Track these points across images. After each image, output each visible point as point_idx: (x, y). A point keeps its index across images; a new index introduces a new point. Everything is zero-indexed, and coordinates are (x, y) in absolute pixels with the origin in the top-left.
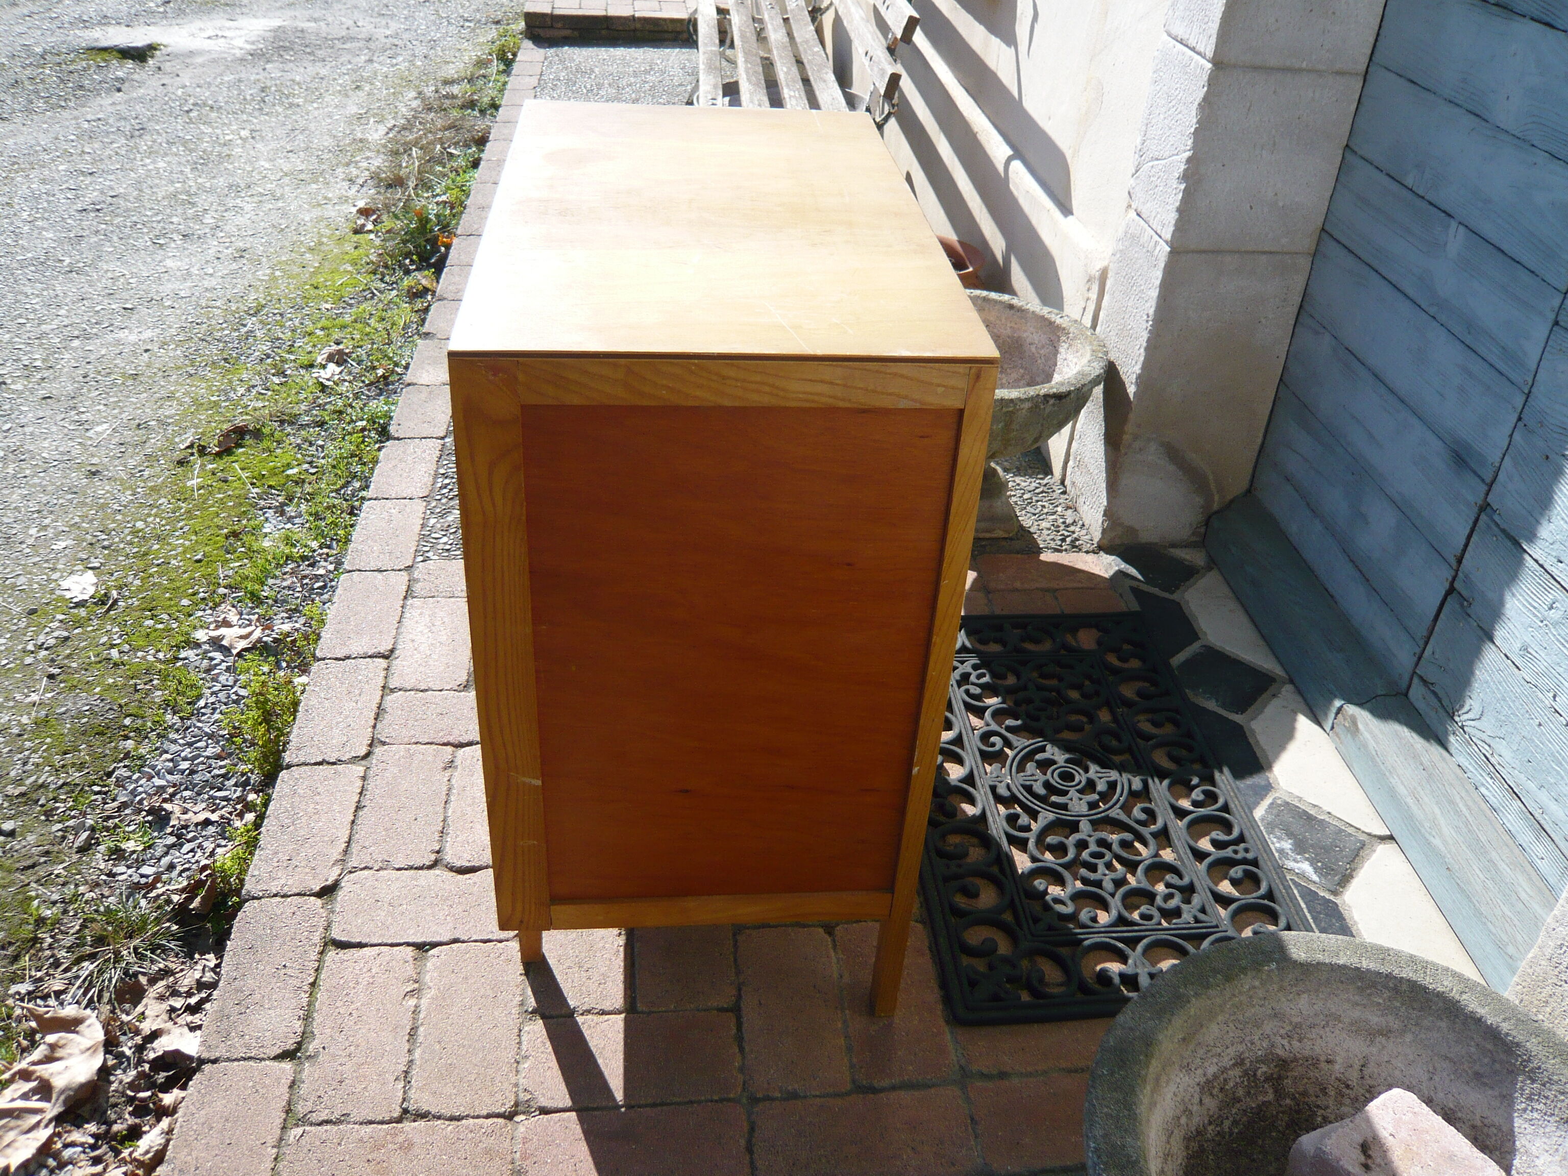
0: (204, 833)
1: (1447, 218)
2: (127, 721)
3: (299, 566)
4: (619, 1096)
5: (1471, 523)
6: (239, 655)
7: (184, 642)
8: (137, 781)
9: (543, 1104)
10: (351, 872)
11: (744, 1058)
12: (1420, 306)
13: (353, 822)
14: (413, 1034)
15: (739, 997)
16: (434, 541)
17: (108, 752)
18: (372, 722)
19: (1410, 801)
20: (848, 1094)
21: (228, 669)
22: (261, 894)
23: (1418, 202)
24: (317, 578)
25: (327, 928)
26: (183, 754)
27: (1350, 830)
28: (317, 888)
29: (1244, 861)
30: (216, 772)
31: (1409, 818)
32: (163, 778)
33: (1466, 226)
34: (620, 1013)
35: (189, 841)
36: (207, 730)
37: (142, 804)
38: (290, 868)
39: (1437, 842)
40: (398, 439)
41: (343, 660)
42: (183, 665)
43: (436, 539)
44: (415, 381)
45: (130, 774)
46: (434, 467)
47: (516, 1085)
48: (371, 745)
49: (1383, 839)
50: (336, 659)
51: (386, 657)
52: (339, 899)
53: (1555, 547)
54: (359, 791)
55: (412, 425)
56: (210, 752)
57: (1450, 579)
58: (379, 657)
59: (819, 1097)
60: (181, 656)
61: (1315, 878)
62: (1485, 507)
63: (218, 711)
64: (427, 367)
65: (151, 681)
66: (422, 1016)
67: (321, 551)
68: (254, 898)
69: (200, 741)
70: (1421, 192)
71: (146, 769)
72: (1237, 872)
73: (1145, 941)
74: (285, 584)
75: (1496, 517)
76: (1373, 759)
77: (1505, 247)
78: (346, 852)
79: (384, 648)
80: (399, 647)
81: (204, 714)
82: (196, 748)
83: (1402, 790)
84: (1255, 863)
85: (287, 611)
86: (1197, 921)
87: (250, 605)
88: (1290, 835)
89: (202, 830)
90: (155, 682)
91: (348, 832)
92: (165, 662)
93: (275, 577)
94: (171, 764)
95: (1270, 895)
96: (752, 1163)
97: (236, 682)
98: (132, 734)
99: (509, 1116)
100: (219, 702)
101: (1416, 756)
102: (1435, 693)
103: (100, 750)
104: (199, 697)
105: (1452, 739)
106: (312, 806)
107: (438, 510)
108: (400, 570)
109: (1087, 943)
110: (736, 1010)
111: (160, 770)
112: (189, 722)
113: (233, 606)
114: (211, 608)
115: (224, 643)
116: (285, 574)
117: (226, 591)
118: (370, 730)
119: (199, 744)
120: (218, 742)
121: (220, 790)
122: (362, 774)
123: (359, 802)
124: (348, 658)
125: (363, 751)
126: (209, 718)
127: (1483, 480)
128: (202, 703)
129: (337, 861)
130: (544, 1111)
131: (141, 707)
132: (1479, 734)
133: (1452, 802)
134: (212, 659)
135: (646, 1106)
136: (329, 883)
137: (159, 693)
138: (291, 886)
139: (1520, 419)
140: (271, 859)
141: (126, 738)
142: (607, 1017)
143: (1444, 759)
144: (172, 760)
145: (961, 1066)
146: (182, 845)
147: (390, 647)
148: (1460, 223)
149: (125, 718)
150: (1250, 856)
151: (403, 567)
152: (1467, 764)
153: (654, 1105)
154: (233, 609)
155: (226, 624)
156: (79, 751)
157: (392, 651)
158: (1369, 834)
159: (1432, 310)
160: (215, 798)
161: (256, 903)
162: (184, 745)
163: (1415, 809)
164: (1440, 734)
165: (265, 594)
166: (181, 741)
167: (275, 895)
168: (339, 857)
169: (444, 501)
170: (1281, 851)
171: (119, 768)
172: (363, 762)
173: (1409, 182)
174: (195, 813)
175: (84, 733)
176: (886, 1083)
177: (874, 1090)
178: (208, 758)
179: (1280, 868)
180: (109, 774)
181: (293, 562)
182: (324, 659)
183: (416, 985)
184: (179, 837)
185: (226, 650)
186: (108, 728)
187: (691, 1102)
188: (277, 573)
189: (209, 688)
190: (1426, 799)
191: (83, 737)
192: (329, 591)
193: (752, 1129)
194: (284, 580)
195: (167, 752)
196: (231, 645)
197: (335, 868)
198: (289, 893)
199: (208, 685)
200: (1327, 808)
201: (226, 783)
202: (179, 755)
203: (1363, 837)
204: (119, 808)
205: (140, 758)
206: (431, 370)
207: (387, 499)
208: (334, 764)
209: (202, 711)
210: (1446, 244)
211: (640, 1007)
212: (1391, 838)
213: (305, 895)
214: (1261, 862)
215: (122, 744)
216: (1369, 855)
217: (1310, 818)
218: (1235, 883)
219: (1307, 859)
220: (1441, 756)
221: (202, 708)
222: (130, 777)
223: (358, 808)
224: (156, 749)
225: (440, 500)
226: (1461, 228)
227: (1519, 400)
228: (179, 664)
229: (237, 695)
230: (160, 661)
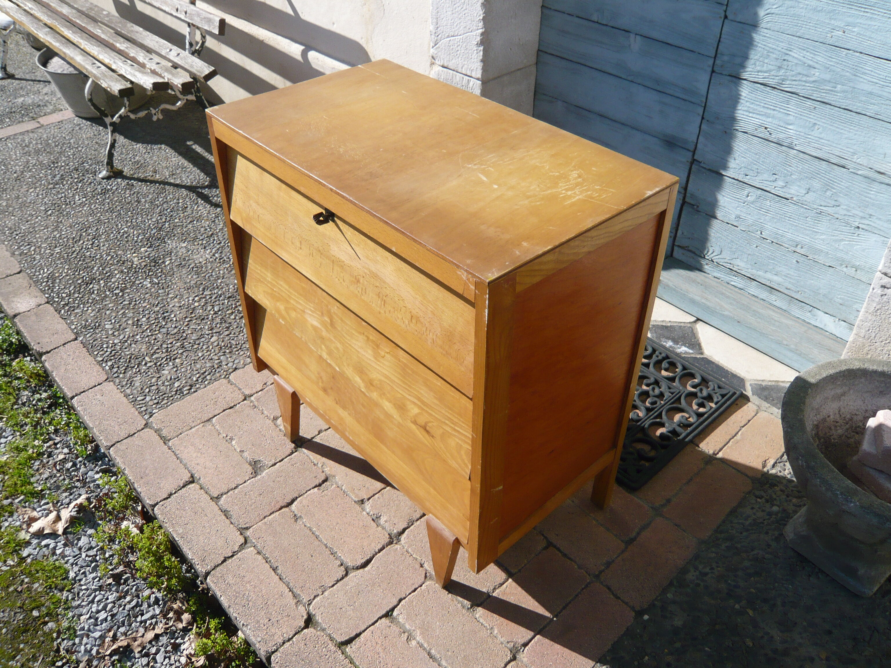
0: (160, 644)
1: (627, 33)
2: (35, 613)
3: (42, 461)
4: (547, 614)
5: (687, 171)
6: (65, 532)
7: (16, 546)
8: (80, 643)
9: (522, 642)
10: (309, 604)
11: (575, 562)
12: (621, 78)
13: (280, 579)
14: (431, 656)
15: (546, 538)
16: (144, 402)
17: (42, 639)
18: (228, 522)
19: (703, 301)
20: (626, 548)
21: (65, 545)
22: (275, 647)
23: (604, 28)
24: (64, 461)
25: (332, 639)
26: (94, 610)
27: (682, 325)
28: (302, 624)
29: (664, 359)
30: (128, 607)
31: (707, 309)
32: (95, 631)
33: (641, 35)
34: (508, 580)
35: (156, 654)
36: (93, 587)
37: (100, 653)
38: (275, 624)
39: (726, 313)
40: (48, 352)
41: (169, 497)
42: (33, 560)
43: (143, 400)
44: (17, 312)
45: (71, 643)
46: (91, 359)
47: (502, 643)
48: (241, 534)
49: (695, 322)
50: (164, 499)
51: (192, 482)
52: (320, 621)
53: (742, 170)
54: (264, 561)
55: (48, 340)
56: (111, 598)
57: (682, 198)
58: (189, 484)
59: (618, 556)
60: (25, 555)
61: (691, 351)
62: (693, 161)
63: (88, 573)
64: (15, 299)
65: (23, 581)
66: (426, 645)
67: (48, 444)
68: (273, 653)
69: (95, 596)
70: (605, 23)
71: (79, 633)
72: (665, 364)
73: (664, 413)
74: (45, 476)
75: (702, 165)
76: (674, 290)
77: (669, 42)
78: (295, 596)
79: (186, 477)
80: (193, 472)
81: (80, 580)
82: (98, 601)
83: (697, 298)
84: (667, 357)
85: (65, 491)
86: (672, 393)
87: (35, 501)
88: (668, 338)
89: (157, 643)
90: (26, 580)
91: (284, 585)
92: (19, 564)
93: (32, 476)
94: (92, 620)
95: (684, 368)
96: (623, 602)
97: (80, 549)
98: (47, 619)
99: (514, 658)
100: (82, 567)
101: (694, 281)
102: (690, 251)
103: (36, 641)
104: (67, 572)
105: (706, 267)
106: (248, 585)
107: (124, 383)
108: (142, 429)
109: (646, 426)
110: (550, 544)
111: (89, 628)
112: (76, 590)
113: (25, 507)
114: (9, 517)
115: (46, 532)
116: (38, 470)
117: (9, 500)
118: (232, 526)
119: (97, 599)
120: (110, 590)
121: (142, 615)
122: (256, 552)
123: (271, 567)
124: (170, 495)
125: (242, 540)
126: (86, 580)
127: (689, 150)
128: (72, 575)
129: (296, 603)
130: (525, 645)
131: (35, 600)
132: (723, 261)
133: (723, 294)
134: (47, 546)
135: (561, 611)
136: (305, 617)
137: (36, 585)
138: (287, 633)
139: (703, 118)
140: (259, 626)
141: (46, 623)
142: (505, 585)
143: (706, 277)
144: (90, 618)
145: (652, 508)
146: (154, 659)
147: (189, 475)
148: (636, 34)
149: (31, 612)
150: (663, 355)
151: (143, 426)
152: (719, 275)
153: (564, 608)
154: (27, 509)
155: (34, 520)
156: (22, 650)
157: (192, 476)
158: (690, 323)
159: (630, 78)
160: (145, 621)
161: (278, 654)
162: (88, 604)
163: (708, 303)
164: (698, 267)
165: (40, 489)
166: (83, 603)
167: (284, 643)
168: (295, 601)
169: (121, 376)
170: (671, 347)
171: (60, 643)
172: (248, 545)
173: (595, 18)
174: (143, 636)
175: (14, 638)
176: (634, 534)
177: (632, 541)
178: (114, 602)
179: (677, 354)
180: (58, 650)
181: (35, 460)
182: (157, 504)
183: (406, 634)
184: (147, 655)
185: (54, 535)
186: (27, 625)
187: (577, 595)
188: (32, 472)
189: (66, 563)
190: (709, 297)
191: (16, 641)
192: (80, 466)
193: (609, 589)
194: (40, 474)
195: (81, 615)
196: (54, 530)
197: (299, 608)
198: (290, 637)
199: (63, 562)
200: (668, 320)
201: (142, 608)
202: (92, 612)
203: (689, 325)
204: (88, 665)
205: (69, 629)
206: (21, 301)
207: (84, 392)
208: (232, 556)
209: (77, 578)
210: (630, 45)
211: (513, 571)
212: (698, 319)
213: (299, 632)
214: (669, 356)
215: (46, 628)
216: (697, 331)
217: (667, 327)
218: (666, 370)
219: (682, 345)
220: (704, 276)
221: (75, 577)
222: (74, 644)
223: (275, 570)
224: (73, 617)
225: (118, 376)
226: (638, 37)
227: (700, 110)
228: (29, 560)
229: (90, 556)
230: (12, 567)
